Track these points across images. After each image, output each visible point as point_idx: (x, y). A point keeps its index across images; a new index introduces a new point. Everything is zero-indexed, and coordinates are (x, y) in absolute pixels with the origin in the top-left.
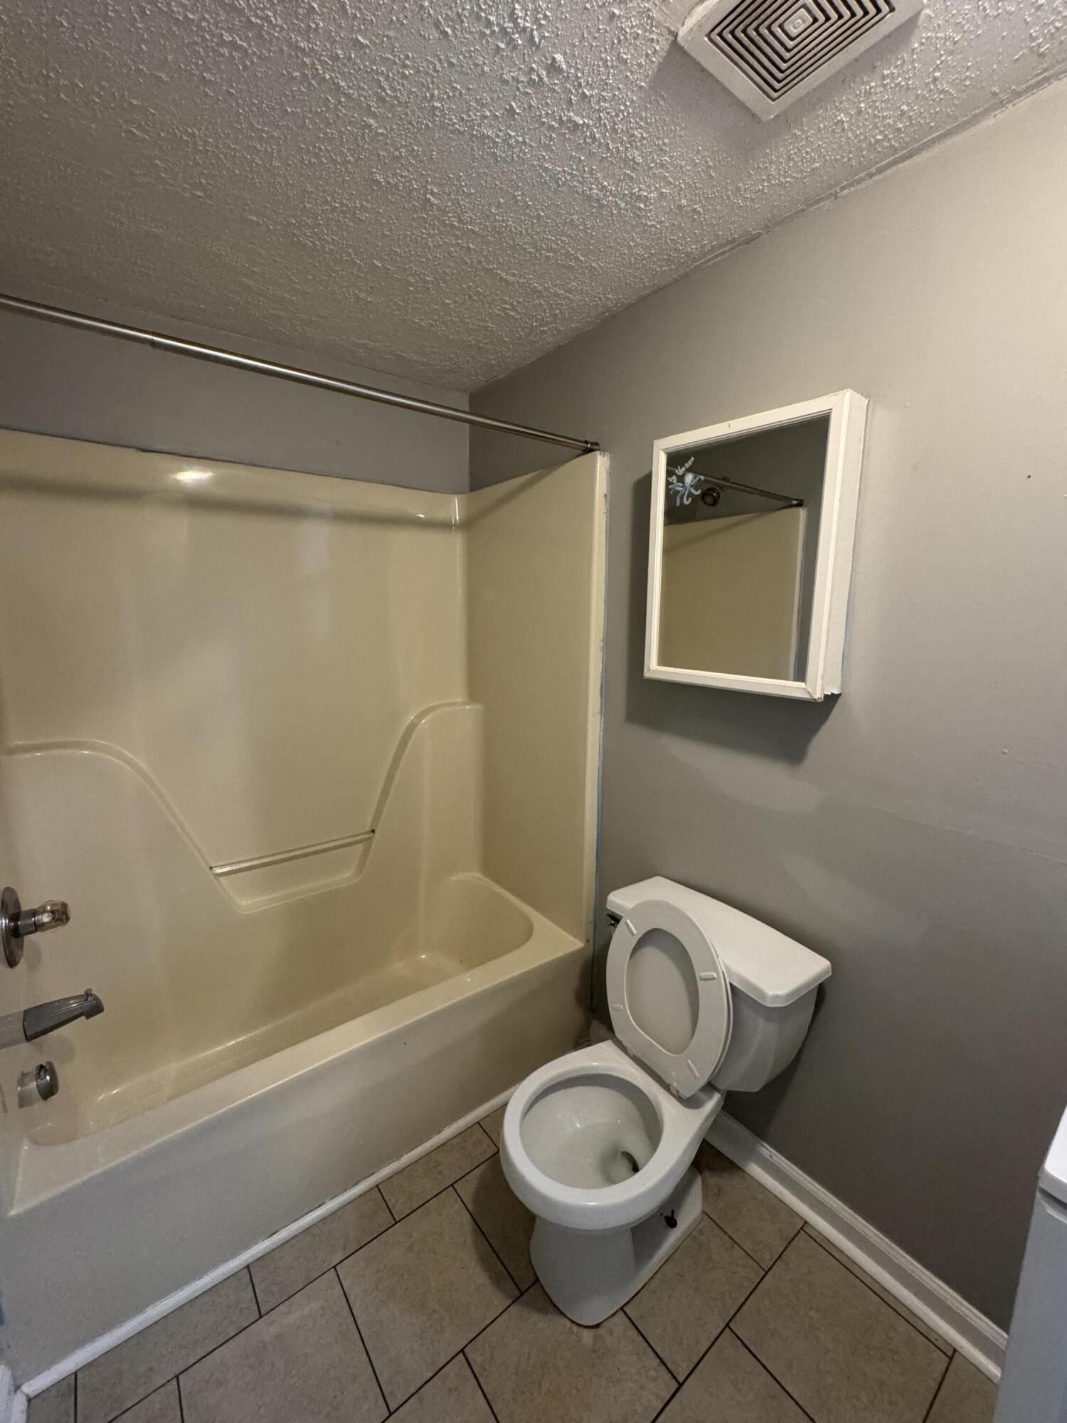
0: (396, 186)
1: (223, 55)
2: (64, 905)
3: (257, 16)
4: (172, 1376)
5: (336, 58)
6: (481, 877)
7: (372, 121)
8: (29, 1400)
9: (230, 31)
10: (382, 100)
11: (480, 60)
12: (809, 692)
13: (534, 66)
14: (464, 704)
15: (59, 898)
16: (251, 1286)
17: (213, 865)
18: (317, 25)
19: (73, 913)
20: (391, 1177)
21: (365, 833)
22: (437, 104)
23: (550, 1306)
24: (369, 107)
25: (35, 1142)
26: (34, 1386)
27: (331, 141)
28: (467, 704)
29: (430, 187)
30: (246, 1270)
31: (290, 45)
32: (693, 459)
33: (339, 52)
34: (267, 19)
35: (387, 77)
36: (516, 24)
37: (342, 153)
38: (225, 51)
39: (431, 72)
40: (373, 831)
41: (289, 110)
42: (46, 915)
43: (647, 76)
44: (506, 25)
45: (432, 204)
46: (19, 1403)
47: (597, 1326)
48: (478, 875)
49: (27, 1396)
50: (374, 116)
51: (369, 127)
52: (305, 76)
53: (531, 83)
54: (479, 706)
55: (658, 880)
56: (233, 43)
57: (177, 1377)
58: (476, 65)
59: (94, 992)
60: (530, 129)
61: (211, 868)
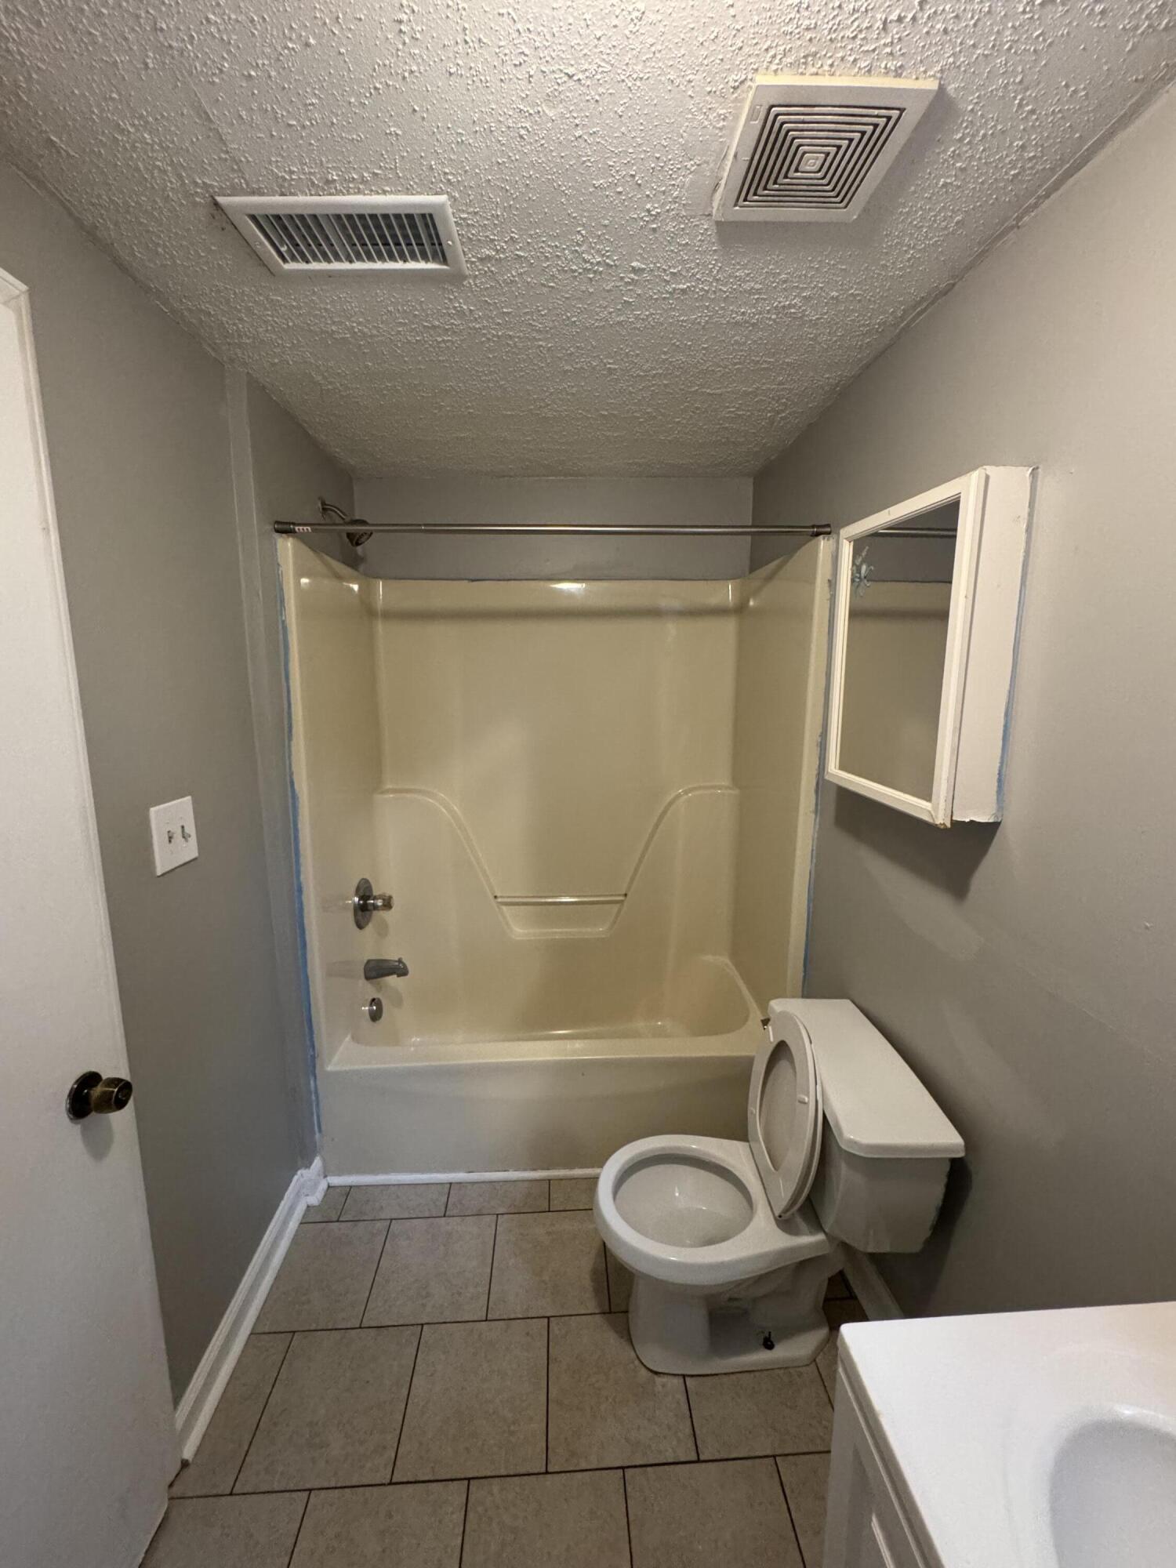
0: (582, 368)
1: (442, 347)
2: (390, 898)
3: (448, 325)
4: (389, 1217)
5: (499, 324)
6: (730, 963)
7: (541, 343)
8: (329, 1187)
9: (439, 336)
10: (539, 331)
11: (584, 288)
12: (932, 816)
13: (621, 275)
14: (727, 788)
15: (388, 893)
16: (447, 1196)
17: (498, 895)
18: (479, 315)
19: (395, 902)
20: (561, 1180)
21: (619, 895)
22: (574, 319)
23: (627, 1335)
24: (534, 337)
25: (353, 1038)
26: (336, 1181)
27: (524, 361)
28: (730, 789)
29: (605, 361)
30: (448, 1185)
31: (471, 329)
32: (867, 548)
33: (498, 321)
34: (453, 324)
35: (534, 320)
36: (592, 263)
37: (535, 364)
38: (443, 345)
39: (557, 306)
40: (626, 895)
41: (491, 356)
42: (380, 901)
43: (714, 243)
44: (585, 267)
45: (615, 369)
46: (323, 1186)
47: (656, 1373)
48: (727, 961)
49: (329, 1184)
50: (540, 340)
51: (541, 346)
52: (489, 339)
53: (628, 284)
54: (736, 792)
55: (847, 1003)
56: (443, 340)
57: (391, 1220)
58: (583, 292)
59: (404, 961)
60: (649, 306)
61: (496, 897)
